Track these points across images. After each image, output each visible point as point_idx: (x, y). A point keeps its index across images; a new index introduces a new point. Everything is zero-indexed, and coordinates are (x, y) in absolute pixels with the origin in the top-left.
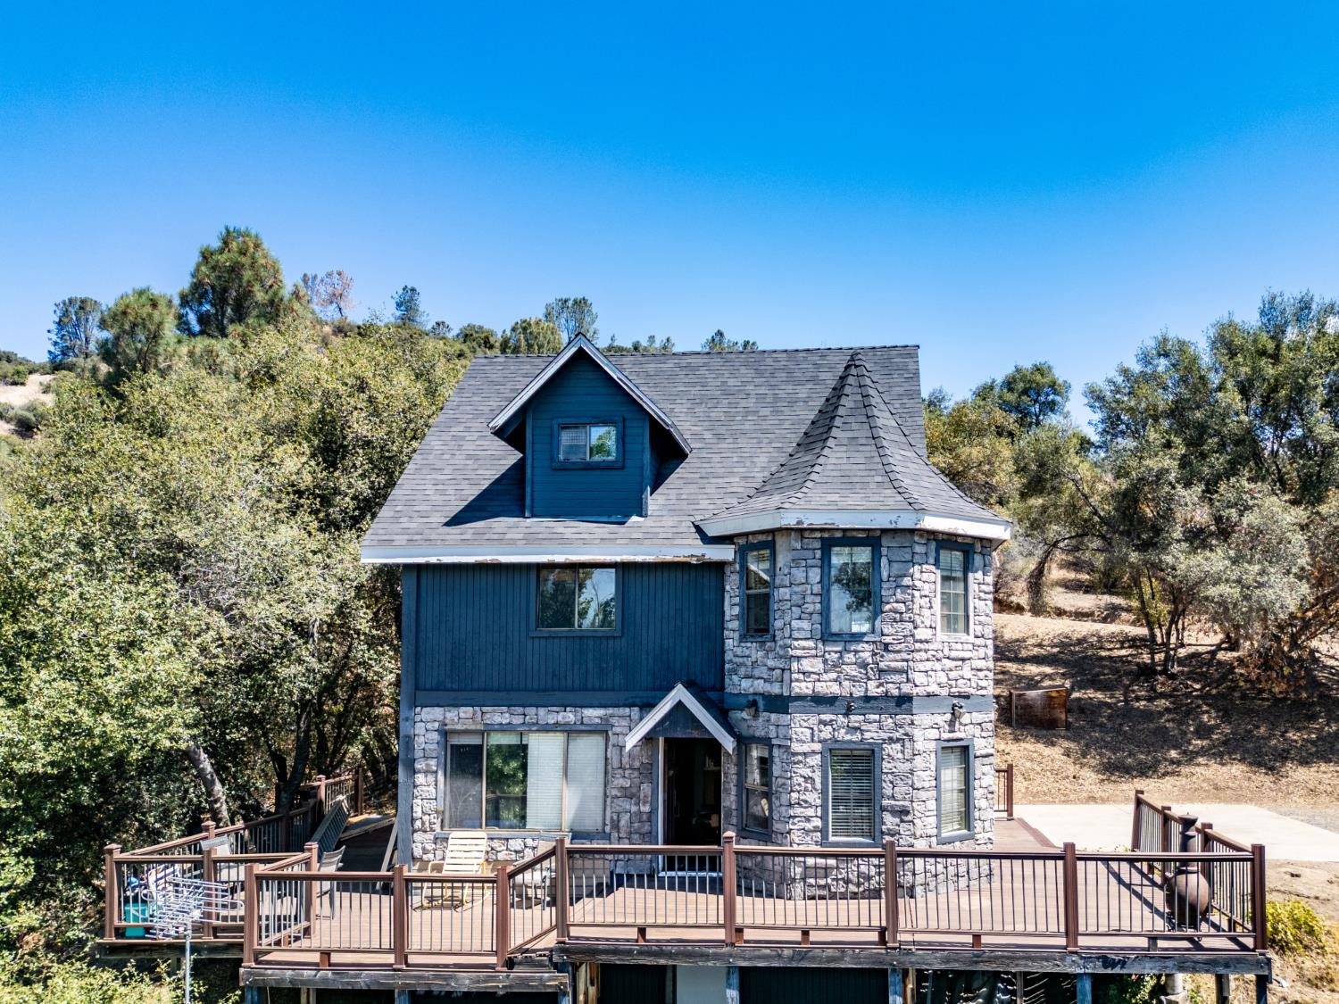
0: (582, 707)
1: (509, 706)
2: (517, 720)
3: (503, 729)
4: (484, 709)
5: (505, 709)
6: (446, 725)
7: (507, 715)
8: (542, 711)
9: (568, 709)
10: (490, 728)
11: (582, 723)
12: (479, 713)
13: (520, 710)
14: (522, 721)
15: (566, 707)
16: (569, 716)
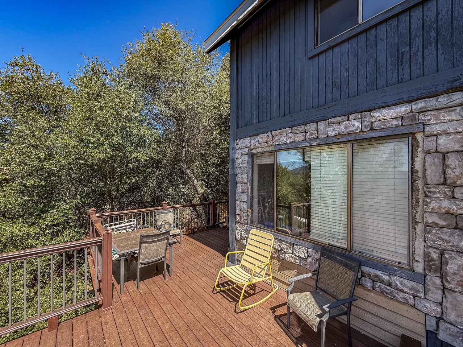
0: (370, 110)
1: (292, 127)
2: (299, 138)
3: (289, 147)
4: (274, 133)
5: (289, 130)
6: (252, 150)
7: (291, 135)
8: (322, 125)
9: (352, 117)
10: (278, 148)
11: (372, 129)
12: (271, 137)
13: (301, 128)
14: (303, 138)
15: (349, 114)
16: (355, 124)
